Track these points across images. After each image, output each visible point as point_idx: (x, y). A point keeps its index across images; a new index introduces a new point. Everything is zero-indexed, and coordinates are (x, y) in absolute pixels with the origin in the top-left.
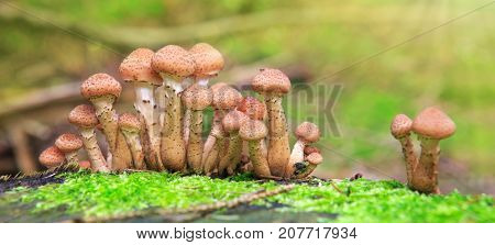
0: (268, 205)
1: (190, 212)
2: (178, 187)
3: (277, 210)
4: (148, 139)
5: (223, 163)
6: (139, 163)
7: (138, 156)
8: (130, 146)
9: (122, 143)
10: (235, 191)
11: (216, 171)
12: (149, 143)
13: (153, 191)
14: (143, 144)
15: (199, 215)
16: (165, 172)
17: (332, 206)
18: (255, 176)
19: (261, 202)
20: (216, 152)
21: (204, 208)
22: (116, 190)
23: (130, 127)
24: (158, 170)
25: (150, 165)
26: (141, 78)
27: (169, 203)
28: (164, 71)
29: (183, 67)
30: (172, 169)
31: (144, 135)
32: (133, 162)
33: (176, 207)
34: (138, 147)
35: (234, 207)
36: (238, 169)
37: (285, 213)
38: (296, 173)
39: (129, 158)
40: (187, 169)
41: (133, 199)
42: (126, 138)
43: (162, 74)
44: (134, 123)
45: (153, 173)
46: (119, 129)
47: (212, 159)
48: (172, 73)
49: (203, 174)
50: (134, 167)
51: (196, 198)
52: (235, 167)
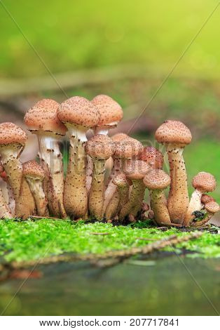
0: (178, 251)
1: (109, 258)
2: (87, 234)
3: (189, 256)
4: (52, 186)
5: (124, 211)
6: (42, 210)
7: (41, 203)
8: (33, 194)
9: (26, 190)
11: (117, 218)
12: (53, 191)
13: (63, 237)
14: (47, 192)
15: (117, 261)
16: (68, 219)
18: (155, 223)
19: (170, 249)
20: (118, 200)
21: (122, 253)
22: (28, 236)
23: (35, 175)
24: (61, 217)
25: (52, 213)
26: (47, 127)
27: (83, 249)
28: (71, 121)
29: (90, 118)
30: (74, 217)
31: (47, 183)
32: (36, 209)
33: (90, 252)
34: (41, 194)
35: (149, 253)
36: (139, 216)
38: (194, 221)
39: (33, 205)
40: (91, 217)
41: (47, 244)
42: (30, 186)
43: (68, 125)
44: (39, 171)
45: (56, 220)
46: (24, 177)
48: (78, 124)
49: (105, 221)
50: (37, 213)
51: (107, 244)
52: (136, 214)
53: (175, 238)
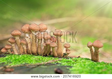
0: (55, 64)
1: (35, 65)
2: (33, 59)
3: (57, 65)
4: (28, 46)
5: (46, 53)
6: (25, 52)
7: (25, 50)
8: (23, 48)
9: (21, 47)
10: (48, 60)
11: (44, 55)
12: (28, 47)
13: (27, 59)
14: (27, 48)
15: (37, 66)
16: (32, 55)
17: (71, 64)
18: (53, 56)
19: (54, 63)
21: (38, 64)
22: (18, 59)
23: (23, 43)
24: (30, 54)
25: (28, 53)
26: (26, 31)
27: (31, 63)
29: (36, 29)
30: (33, 54)
32: (24, 52)
34: (25, 48)
35: (46, 64)
36: (50, 54)
37: (59, 66)
38: (64, 56)
39: (23, 51)
40: (38, 54)
41: (21, 61)
42: (22, 46)
43: (31, 30)
44: (24, 42)
46: (21, 44)
47: (43, 52)
48: (33, 30)
49: (41, 55)
50: (24, 53)
51: (38, 61)
52: (49, 54)
53: (54, 60)
